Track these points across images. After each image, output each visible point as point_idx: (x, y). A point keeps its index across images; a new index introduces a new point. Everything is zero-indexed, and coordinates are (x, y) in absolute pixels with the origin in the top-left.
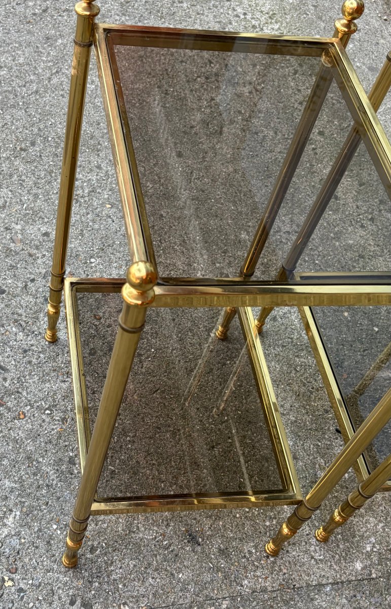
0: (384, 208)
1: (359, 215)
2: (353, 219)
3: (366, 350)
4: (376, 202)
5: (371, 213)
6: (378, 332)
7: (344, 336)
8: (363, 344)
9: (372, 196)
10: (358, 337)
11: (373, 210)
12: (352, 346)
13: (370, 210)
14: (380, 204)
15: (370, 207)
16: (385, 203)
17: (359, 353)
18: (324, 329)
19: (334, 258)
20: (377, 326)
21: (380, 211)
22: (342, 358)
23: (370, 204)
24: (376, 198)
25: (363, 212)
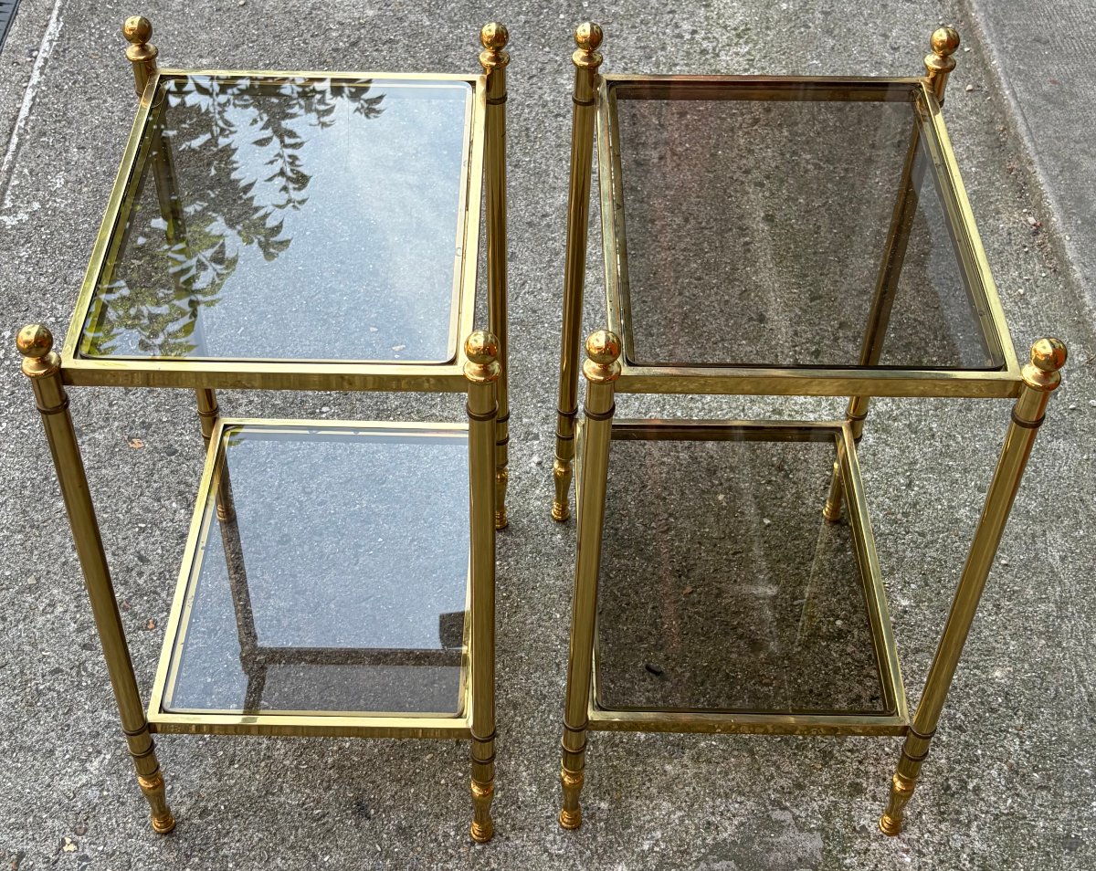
0: (844, 334)
1: (795, 346)
2: (782, 352)
3: (740, 552)
4: (832, 326)
5: (818, 343)
6: (769, 525)
7: (707, 530)
8: (736, 543)
9: (828, 316)
10: (731, 532)
11: (823, 338)
12: (715, 546)
13: (818, 338)
14: (840, 328)
15: (818, 334)
16: (850, 326)
17: (725, 557)
18: (676, 519)
19: (727, 413)
20: (771, 517)
21: (836, 339)
22: (692, 562)
23: (821, 329)
24: (834, 319)
25: (804, 341)
